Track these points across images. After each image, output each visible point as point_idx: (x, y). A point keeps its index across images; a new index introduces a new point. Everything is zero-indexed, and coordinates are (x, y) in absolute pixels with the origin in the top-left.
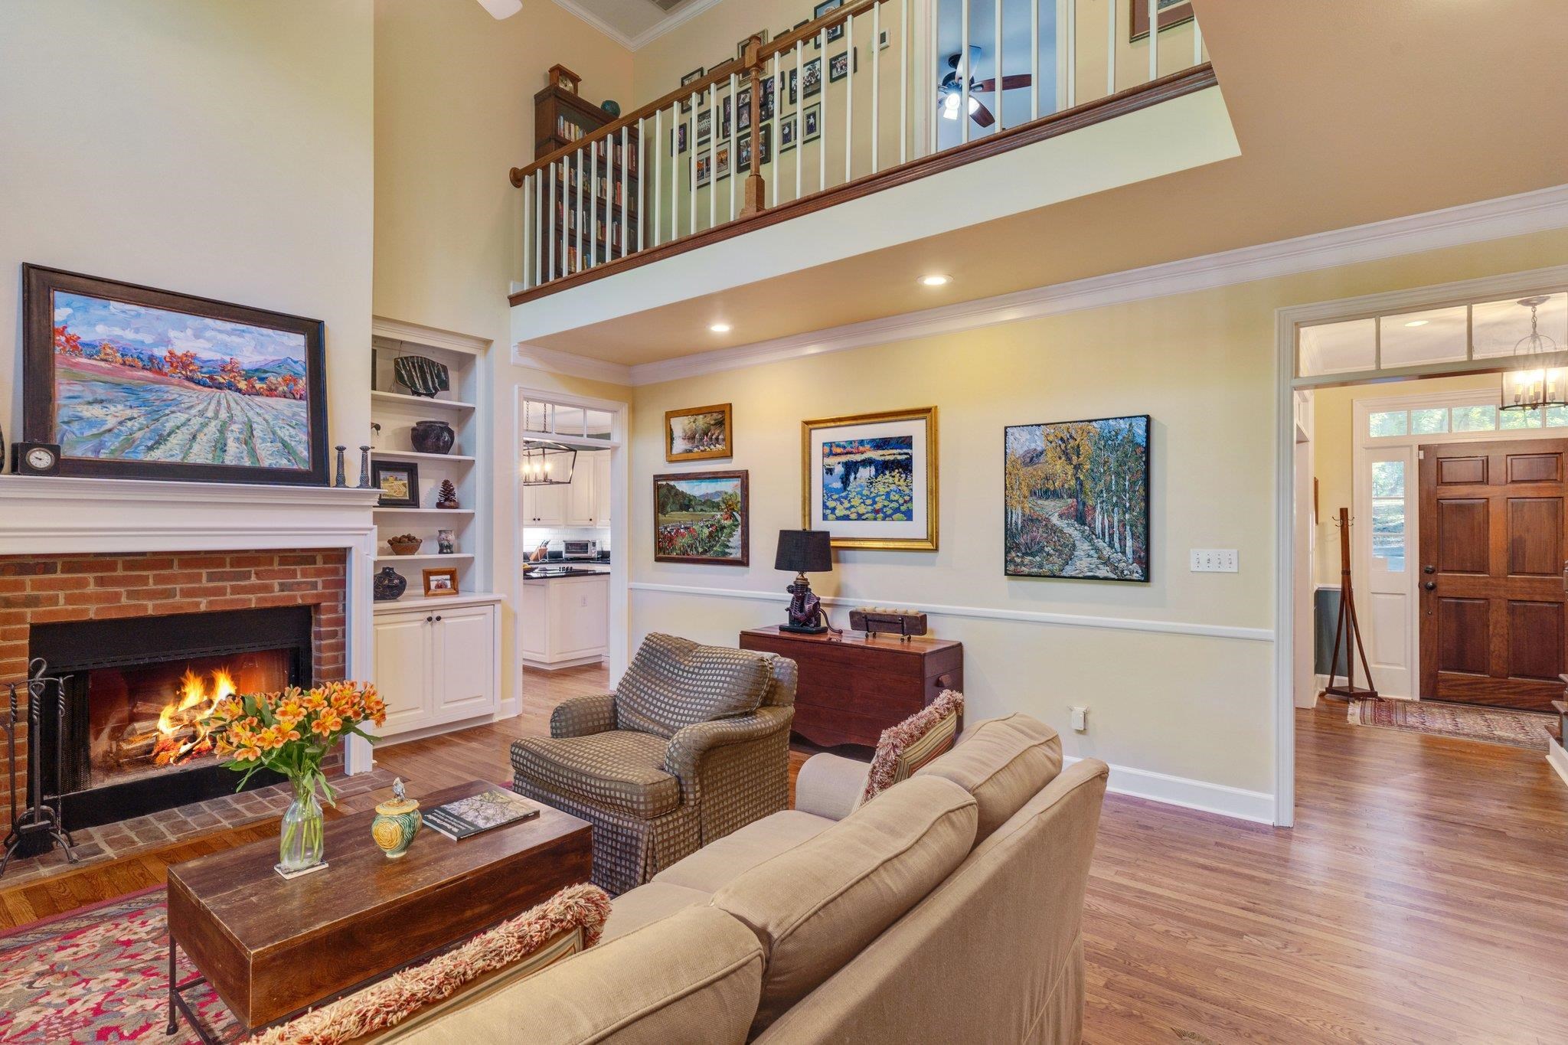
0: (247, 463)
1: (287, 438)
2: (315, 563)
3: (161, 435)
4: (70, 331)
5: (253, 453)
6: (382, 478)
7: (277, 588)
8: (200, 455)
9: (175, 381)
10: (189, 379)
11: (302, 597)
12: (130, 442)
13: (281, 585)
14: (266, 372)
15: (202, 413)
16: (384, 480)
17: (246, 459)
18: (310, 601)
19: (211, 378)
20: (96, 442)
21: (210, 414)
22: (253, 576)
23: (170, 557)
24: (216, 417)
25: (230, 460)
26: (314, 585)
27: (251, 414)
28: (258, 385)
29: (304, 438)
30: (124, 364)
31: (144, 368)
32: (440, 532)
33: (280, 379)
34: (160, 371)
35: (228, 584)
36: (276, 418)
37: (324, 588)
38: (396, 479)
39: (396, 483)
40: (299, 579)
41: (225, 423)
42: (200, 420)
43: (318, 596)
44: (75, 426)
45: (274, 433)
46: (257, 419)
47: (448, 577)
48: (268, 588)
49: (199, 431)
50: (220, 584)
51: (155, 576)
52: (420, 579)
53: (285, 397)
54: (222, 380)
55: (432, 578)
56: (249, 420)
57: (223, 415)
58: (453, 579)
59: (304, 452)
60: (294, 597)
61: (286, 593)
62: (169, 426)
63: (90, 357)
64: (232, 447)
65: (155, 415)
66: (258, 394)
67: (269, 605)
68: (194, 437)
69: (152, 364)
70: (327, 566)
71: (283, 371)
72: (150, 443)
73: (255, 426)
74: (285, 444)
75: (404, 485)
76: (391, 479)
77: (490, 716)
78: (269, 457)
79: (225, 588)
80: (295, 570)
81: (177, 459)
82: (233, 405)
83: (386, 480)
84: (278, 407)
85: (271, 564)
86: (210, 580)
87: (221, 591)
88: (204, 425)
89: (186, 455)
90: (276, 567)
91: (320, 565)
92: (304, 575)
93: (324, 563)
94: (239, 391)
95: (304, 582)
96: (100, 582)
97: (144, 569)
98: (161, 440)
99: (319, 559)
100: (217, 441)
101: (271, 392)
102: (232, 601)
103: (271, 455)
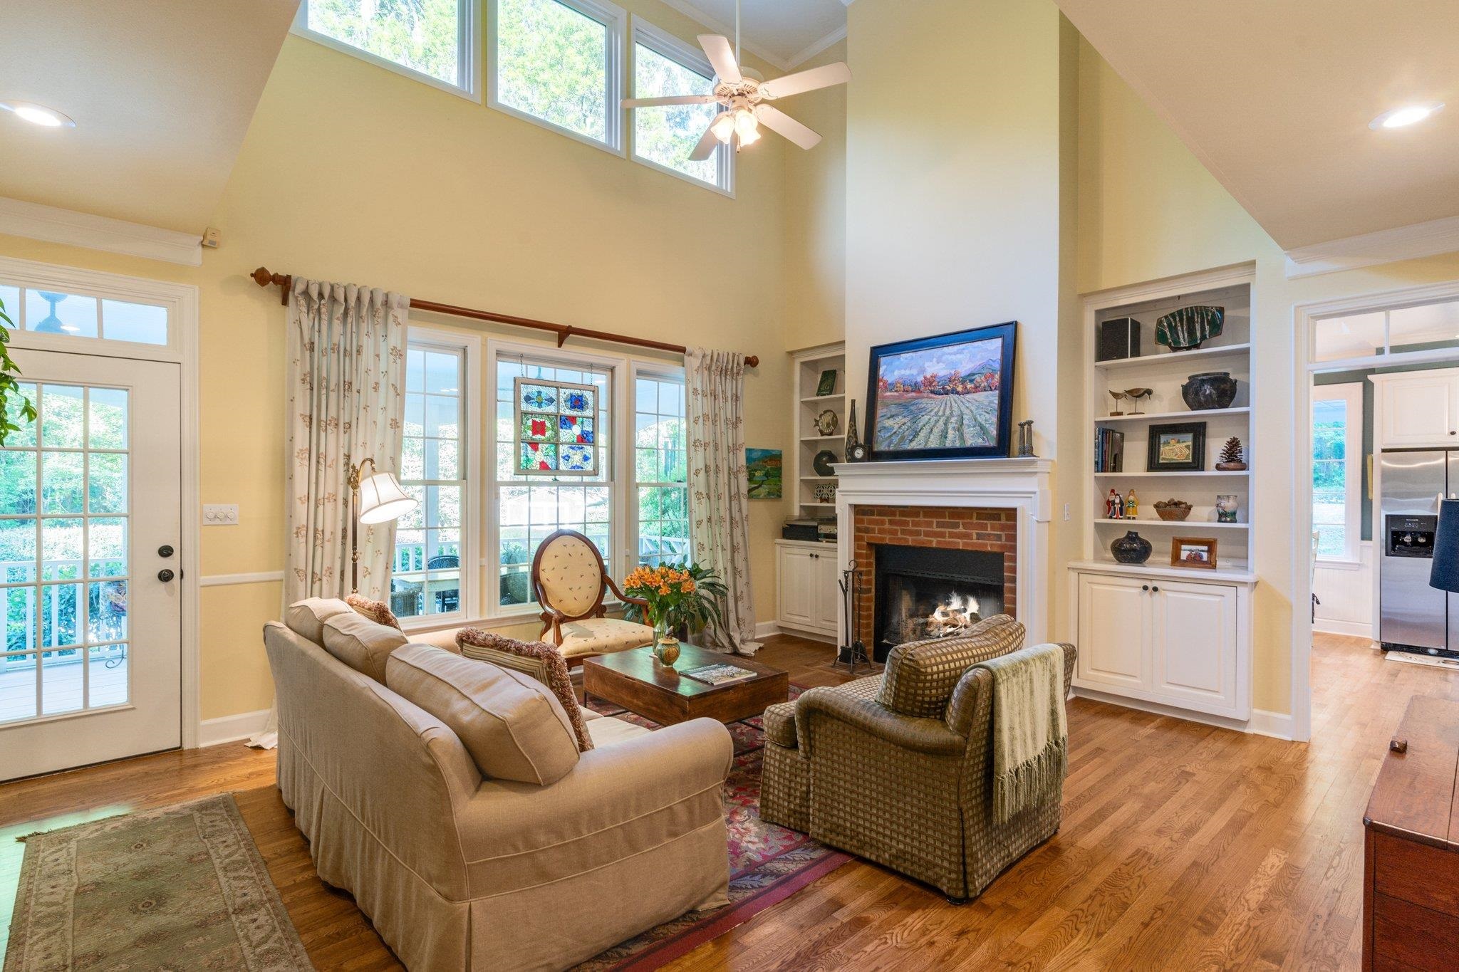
0: (958, 445)
1: (983, 423)
2: (1000, 520)
3: (916, 432)
4: (885, 378)
5: (962, 437)
6: (1162, 442)
7: (975, 536)
8: (934, 443)
9: (925, 395)
10: (932, 392)
11: (991, 546)
12: (903, 438)
13: (978, 534)
14: (974, 374)
15: (936, 414)
16: (1165, 443)
17: (957, 442)
18: (996, 550)
19: (943, 388)
20: (889, 440)
21: (941, 413)
22: (961, 526)
23: (917, 510)
24: (944, 414)
25: (949, 444)
26: (999, 537)
27: (963, 408)
28: (969, 386)
29: (995, 420)
30: (904, 391)
31: (912, 391)
32: (1219, 497)
33: (983, 378)
34: (919, 391)
35: (947, 530)
36: (978, 408)
37: (1006, 540)
38: (1178, 442)
39: (1178, 445)
40: (989, 531)
41: (948, 418)
42: (935, 418)
43: (1002, 546)
44: (882, 432)
45: (976, 420)
46: (967, 411)
47: (1206, 548)
48: (968, 536)
49: (934, 426)
50: (943, 530)
51: (913, 521)
52: (1169, 547)
53: (985, 390)
54: (949, 388)
55: (1184, 547)
56: (962, 413)
57: (948, 412)
58: (1210, 551)
59: (993, 431)
60: (986, 545)
61: (980, 541)
62: (920, 424)
63: (891, 391)
64: (951, 434)
65: (915, 420)
66: (968, 392)
67: (970, 549)
68: (932, 430)
69: (916, 388)
70: (1009, 522)
71: (985, 371)
72: (911, 438)
73: (964, 416)
74: (982, 427)
75: (1187, 447)
76: (1172, 442)
77: (1244, 723)
78: (972, 440)
79: (945, 533)
80: (986, 524)
81: (921, 447)
82: (953, 404)
83: (1167, 443)
84: (980, 399)
85: (971, 518)
86: (938, 527)
87: (942, 535)
88: (937, 421)
89: (927, 442)
90: (975, 521)
91: (1003, 521)
92: (993, 528)
93: (1007, 520)
94: (958, 393)
95: (992, 534)
96: (891, 522)
97: (906, 516)
98: (916, 434)
99: (1003, 517)
100: (942, 431)
101: (977, 389)
102: (949, 542)
103: (972, 437)
